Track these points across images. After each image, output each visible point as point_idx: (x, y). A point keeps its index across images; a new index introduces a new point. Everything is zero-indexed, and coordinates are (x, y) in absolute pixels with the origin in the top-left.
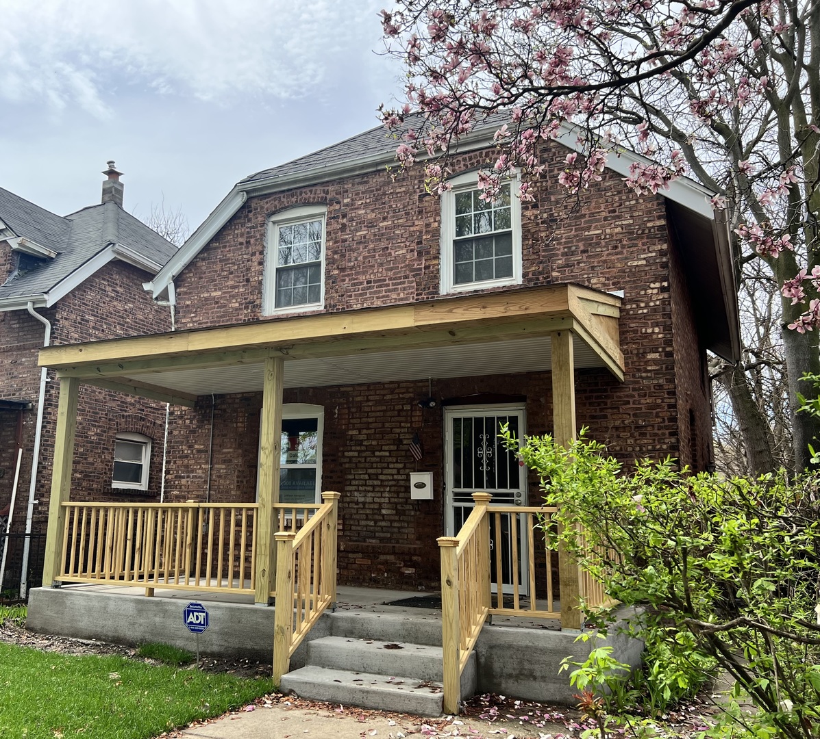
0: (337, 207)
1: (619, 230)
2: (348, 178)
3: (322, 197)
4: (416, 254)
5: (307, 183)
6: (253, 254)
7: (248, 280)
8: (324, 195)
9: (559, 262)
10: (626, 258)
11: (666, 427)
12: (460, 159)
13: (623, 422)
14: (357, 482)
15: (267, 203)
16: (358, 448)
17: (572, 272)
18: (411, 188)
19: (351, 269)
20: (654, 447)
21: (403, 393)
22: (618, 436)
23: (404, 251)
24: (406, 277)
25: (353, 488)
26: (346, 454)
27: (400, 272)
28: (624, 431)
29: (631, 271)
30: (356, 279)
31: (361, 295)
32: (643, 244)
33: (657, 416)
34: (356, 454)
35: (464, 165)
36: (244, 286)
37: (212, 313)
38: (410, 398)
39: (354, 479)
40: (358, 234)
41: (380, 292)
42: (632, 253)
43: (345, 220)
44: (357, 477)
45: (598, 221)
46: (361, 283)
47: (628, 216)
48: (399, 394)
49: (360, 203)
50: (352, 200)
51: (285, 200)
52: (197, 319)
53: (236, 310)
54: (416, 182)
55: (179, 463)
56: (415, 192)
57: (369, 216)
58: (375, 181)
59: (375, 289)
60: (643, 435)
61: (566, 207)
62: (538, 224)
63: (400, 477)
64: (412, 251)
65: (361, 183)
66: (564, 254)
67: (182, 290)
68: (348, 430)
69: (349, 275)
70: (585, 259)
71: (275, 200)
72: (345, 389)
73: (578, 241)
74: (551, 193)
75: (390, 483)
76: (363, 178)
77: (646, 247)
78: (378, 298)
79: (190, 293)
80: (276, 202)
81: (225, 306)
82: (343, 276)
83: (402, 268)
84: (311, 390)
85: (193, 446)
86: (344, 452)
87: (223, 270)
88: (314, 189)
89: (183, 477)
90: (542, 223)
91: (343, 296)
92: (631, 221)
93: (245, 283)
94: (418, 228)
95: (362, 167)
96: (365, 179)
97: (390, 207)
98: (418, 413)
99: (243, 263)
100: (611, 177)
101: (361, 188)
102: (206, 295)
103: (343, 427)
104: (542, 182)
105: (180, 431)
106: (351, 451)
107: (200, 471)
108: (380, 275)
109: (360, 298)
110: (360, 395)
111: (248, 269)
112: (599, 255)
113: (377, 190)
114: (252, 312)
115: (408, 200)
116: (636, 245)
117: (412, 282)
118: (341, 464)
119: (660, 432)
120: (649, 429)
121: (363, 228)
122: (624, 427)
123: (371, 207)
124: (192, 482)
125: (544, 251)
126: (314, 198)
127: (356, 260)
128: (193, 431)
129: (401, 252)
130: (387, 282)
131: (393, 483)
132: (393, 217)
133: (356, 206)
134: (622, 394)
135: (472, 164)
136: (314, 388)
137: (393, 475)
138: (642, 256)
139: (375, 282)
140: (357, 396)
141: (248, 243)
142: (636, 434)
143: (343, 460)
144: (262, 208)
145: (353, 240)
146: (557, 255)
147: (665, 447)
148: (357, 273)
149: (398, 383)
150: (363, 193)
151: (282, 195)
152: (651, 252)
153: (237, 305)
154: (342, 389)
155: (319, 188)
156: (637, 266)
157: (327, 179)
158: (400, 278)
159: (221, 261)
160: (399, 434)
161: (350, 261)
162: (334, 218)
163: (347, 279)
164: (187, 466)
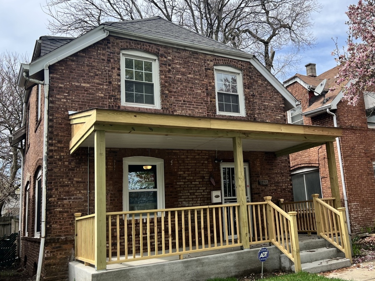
0: (165, 59)
1: (273, 105)
2: (169, 47)
3: (156, 52)
4: (206, 94)
5: (148, 41)
6: (113, 68)
7: (110, 83)
8: (157, 51)
9: (257, 111)
10: (275, 115)
11: (288, 173)
12: (221, 59)
13: (278, 171)
14: (184, 197)
15: (121, 42)
16: (184, 180)
17: (261, 116)
18: (201, 63)
19: (175, 92)
20: (286, 180)
21: (204, 156)
22: (277, 176)
23: (200, 91)
24: (202, 103)
25: (183, 200)
26: (178, 183)
27: (199, 100)
28: (278, 174)
29: (277, 120)
30: (178, 98)
31: (181, 106)
32: (280, 112)
33: (286, 170)
34: (183, 183)
35: (223, 62)
36: (107, 85)
37: (83, 96)
38: (207, 158)
39: (183, 196)
40: (177, 76)
41: (190, 107)
42: (277, 114)
43: (170, 68)
44: (184, 194)
45: (267, 100)
46: (181, 101)
47: (275, 101)
48: (202, 156)
49: (177, 61)
50: (173, 58)
51: (133, 45)
52: (70, 97)
53: (102, 98)
54: (203, 62)
55: (61, 190)
56: (203, 66)
57: (182, 70)
58: (183, 54)
59: (188, 105)
60: (283, 176)
61: (258, 92)
62: (250, 95)
63: (204, 194)
64: (204, 92)
65: (177, 52)
66: (258, 109)
67: (55, 76)
68: (178, 171)
69: (173, 95)
70: (264, 113)
71: (127, 42)
72: (175, 151)
73: (262, 105)
74: (253, 85)
75: (200, 196)
76: (178, 50)
77: (280, 113)
78: (189, 110)
79: (63, 80)
80: (128, 44)
81: (94, 94)
82: (170, 95)
83: (199, 98)
84: (157, 150)
85: (73, 179)
86: (176, 182)
87: (89, 72)
88: (151, 45)
89: (66, 199)
90: (251, 95)
91: (172, 105)
92: (276, 103)
93: (108, 83)
94: (205, 83)
95: (178, 45)
96: (178, 51)
97: (192, 69)
98: (211, 165)
99: (105, 71)
100: (270, 86)
101: (177, 54)
102: (77, 84)
103: (176, 170)
104: (250, 80)
105: (60, 169)
106: (180, 182)
107: (79, 195)
108: (189, 99)
109: (180, 108)
110: (183, 155)
111: (110, 76)
112: (268, 112)
113: (185, 58)
114: (114, 101)
115: (200, 68)
116: (278, 112)
117: (205, 106)
118: (175, 188)
119: (287, 175)
120: (284, 174)
121: (179, 75)
122: (278, 173)
123: (183, 66)
124: (73, 202)
125: (252, 106)
126: (151, 50)
127: (177, 89)
128: (72, 170)
129: (198, 91)
130: (193, 103)
131: (202, 196)
132: (194, 74)
133: (175, 62)
134: (277, 162)
135: (226, 63)
136: (158, 149)
137: (201, 193)
138: (280, 116)
139: (188, 102)
140: (182, 155)
141: (109, 61)
142: (281, 176)
143: (176, 186)
144: (118, 44)
145: (175, 79)
146: (256, 109)
147: (288, 180)
148: (178, 95)
149: (202, 151)
150: (178, 57)
151: (131, 42)
152: (281, 115)
153: (103, 95)
154: (174, 151)
155: (154, 47)
156: (278, 119)
157: (159, 43)
158: (199, 103)
159: (87, 66)
160: (203, 174)
161: (174, 88)
162: (164, 64)
163: (173, 97)
164: (68, 192)
